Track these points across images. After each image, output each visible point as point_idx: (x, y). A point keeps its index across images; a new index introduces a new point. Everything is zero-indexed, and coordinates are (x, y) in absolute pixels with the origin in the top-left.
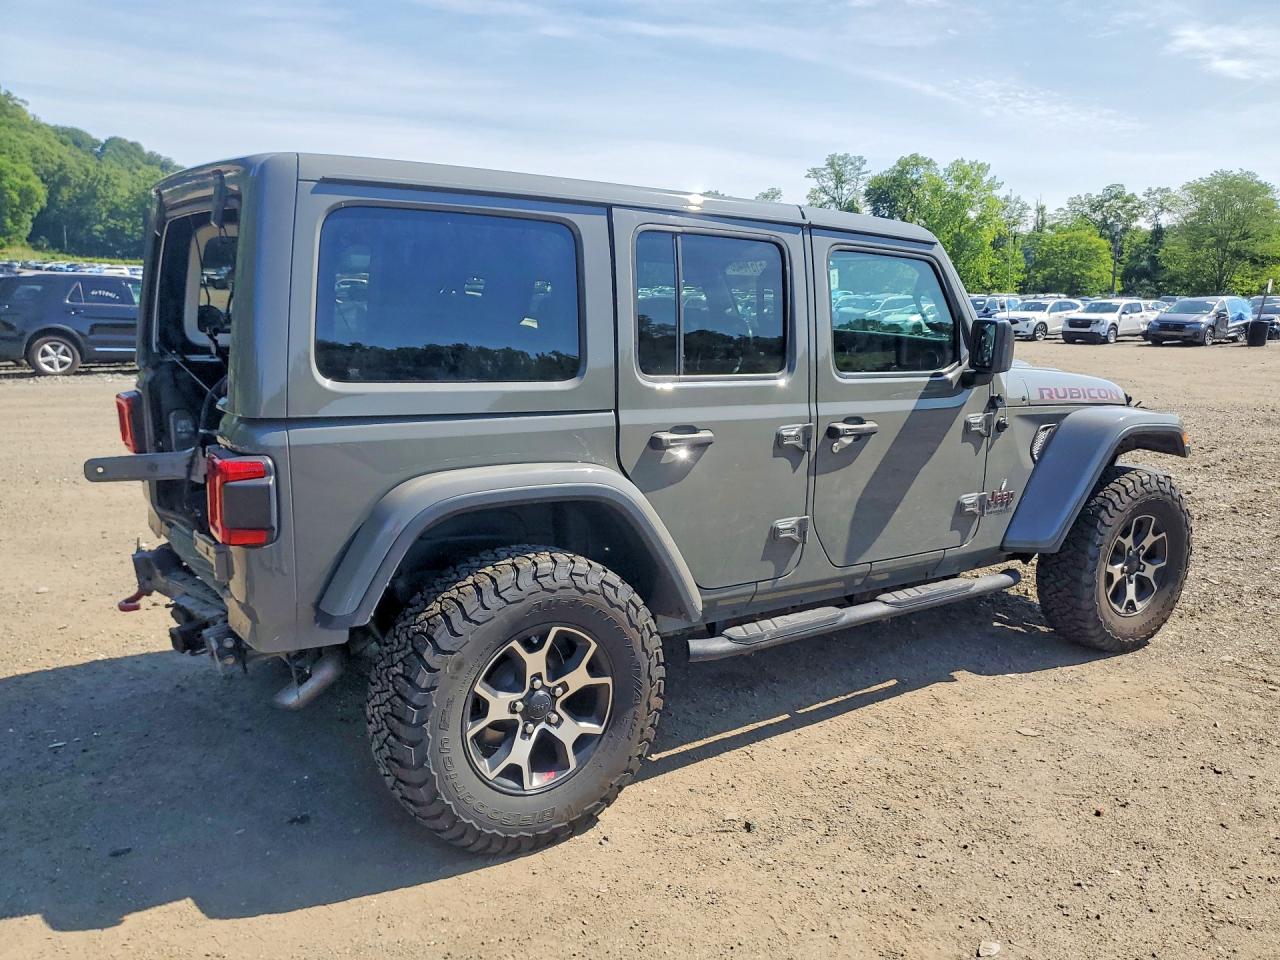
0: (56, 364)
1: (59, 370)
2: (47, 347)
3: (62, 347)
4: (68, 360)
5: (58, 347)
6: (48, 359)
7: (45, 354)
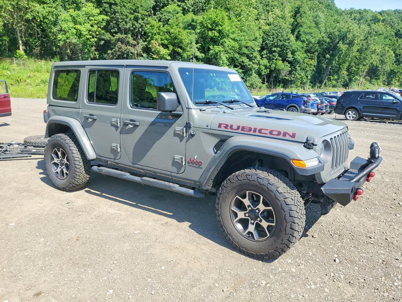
0: (351, 117)
1: (351, 119)
2: (350, 112)
3: (354, 112)
4: (355, 116)
5: (353, 112)
6: (349, 115)
7: (349, 114)
